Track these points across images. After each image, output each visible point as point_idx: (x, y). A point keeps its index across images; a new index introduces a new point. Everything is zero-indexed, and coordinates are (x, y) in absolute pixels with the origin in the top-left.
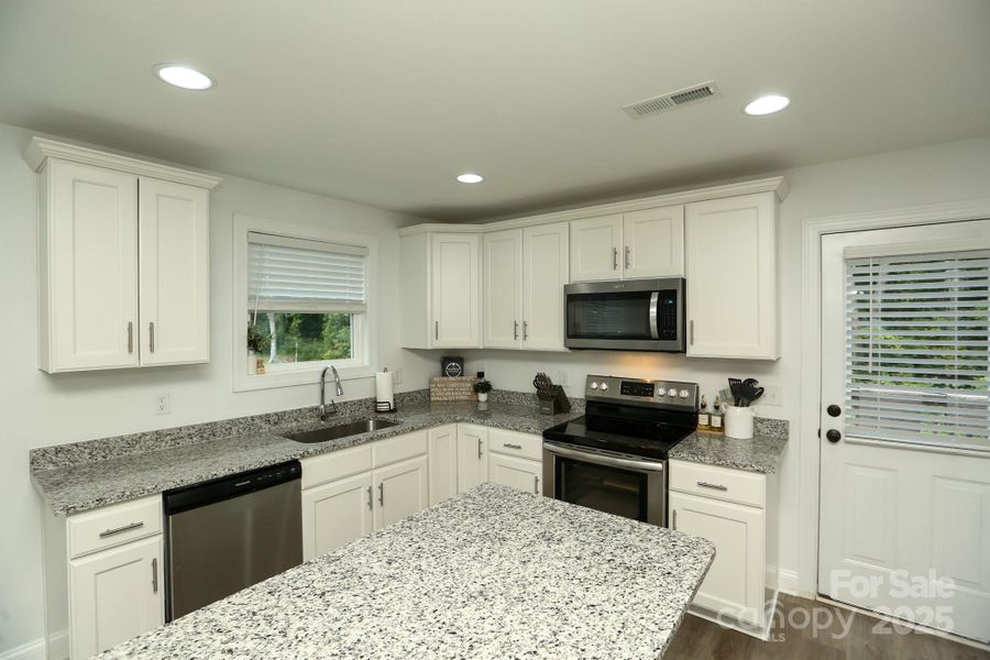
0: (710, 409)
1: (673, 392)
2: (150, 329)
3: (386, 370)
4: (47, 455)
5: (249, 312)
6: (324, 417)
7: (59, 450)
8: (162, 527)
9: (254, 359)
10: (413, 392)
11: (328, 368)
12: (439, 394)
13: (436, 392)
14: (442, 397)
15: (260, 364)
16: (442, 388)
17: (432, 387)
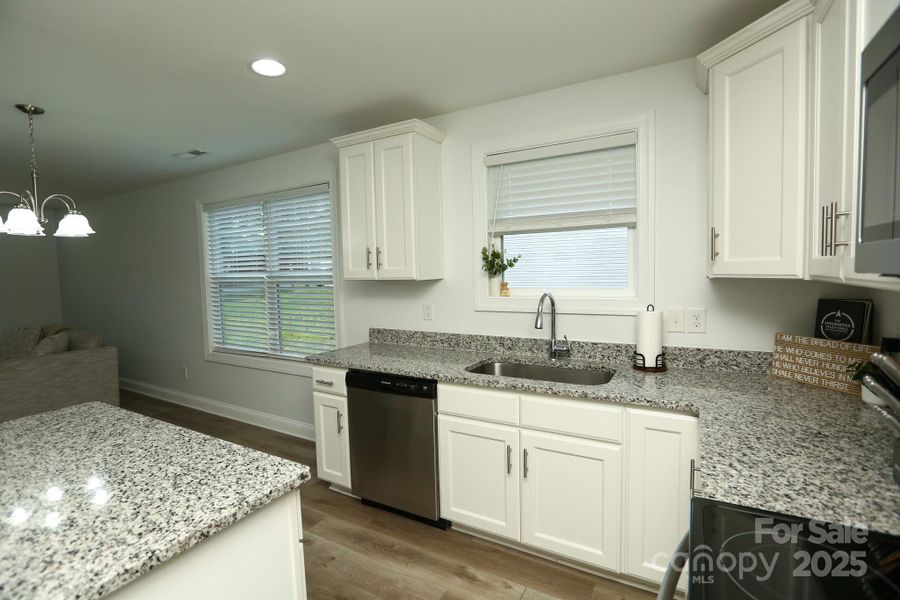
2: (378, 252)
3: (651, 307)
4: (375, 333)
5: (490, 234)
6: (553, 354)
7: (379, 331)
8: (346, 393)
9: (497, 280)
10: (730, 352)
11: (545, 295)
12: (788, 366)
13: (784, 361)
14: (793, 373)
15: (504, 286)
16: (795, 356)
17: (776, 351)
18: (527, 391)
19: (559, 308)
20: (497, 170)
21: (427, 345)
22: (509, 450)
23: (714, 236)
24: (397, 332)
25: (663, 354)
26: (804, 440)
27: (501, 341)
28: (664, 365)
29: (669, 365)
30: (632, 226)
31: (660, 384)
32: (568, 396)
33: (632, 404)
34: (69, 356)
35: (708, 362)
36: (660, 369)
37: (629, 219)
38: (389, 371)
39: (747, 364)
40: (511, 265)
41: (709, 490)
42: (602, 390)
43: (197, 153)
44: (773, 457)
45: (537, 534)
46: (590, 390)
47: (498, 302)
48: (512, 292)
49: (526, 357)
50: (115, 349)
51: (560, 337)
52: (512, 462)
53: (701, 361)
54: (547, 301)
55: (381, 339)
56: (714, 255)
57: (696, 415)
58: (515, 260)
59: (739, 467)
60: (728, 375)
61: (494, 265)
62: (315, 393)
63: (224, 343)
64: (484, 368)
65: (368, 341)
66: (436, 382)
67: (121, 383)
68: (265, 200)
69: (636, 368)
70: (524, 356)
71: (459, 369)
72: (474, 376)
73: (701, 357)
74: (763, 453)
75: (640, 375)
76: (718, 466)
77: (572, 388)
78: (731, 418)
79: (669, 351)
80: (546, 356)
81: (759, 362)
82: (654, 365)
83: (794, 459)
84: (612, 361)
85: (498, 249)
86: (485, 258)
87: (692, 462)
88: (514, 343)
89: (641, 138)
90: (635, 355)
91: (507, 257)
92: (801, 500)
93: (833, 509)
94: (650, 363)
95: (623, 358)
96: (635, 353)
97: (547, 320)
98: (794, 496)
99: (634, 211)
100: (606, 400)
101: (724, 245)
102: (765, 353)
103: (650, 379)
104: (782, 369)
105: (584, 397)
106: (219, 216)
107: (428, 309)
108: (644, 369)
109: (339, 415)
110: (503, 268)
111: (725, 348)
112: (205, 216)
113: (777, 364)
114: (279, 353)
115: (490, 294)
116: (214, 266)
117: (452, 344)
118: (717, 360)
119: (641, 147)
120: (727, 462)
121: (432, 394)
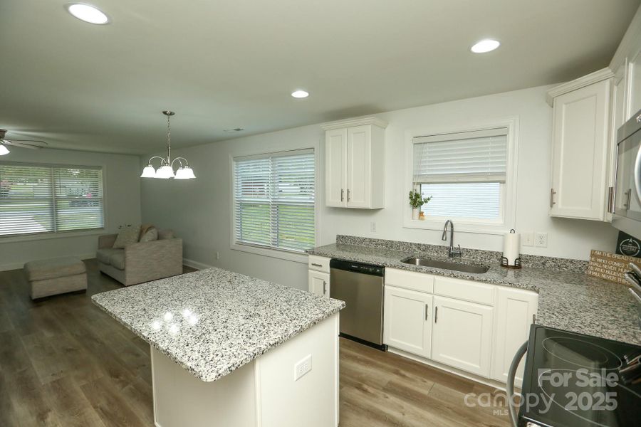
2: (348, 192)
3: (513, 231)
4: (340, 238)
5: (414, 183)
6: (451, 255)
7: (343, 237)
8: (329, 271)
9: (417, 211)
10: (562, 259)
11: (448, 221)
12: (598, 270)
13: (596, 266)
14: (601, 273)
15: (421, 214)
16: (602, 263)
17: (591, 260)
18: (439, 274)
19: (455, 229)
20: (419, 146)
21: (373, 246)
22: (427, 306)
23: (553, 193)
24: (354, 238)
25: (520, 258)
26: (596, 307)
27: (419, 246)
28: (520, 265)
29: (523, 265)
30: (504, 182)
31: (517, 276)
32: (463, 278)
33: (500, 284)
34: (158, 242)
35: (548, 265)
36: (517, 267)
37: (501, 178)
38: (356, 260)
39: (573, 267)
40: (426, 202)
41: (541, 322)
42: (483, 276)
43: (239, 130)
44: (577, 312)
45: (441, 355)
46: (475, 275)
47: (417, 223)
48: (425, 217)
49: (434, 256)
50: (181, 240)
51: (455, 245)
52: (428, 314)
53: (544, 264)
54: (449, 224)
55: (343, 241)
56: (552, 203)
57: (538, 292)
58: (429, 199)
59: (557, 314)
60: (560, 272)
61: (416, 201)
62: (310, 271)
63: (241, 239)
64: (410, 261)
65: (335, 242)
66: (384, 267)
67: (183, 262)
68: (273, 156)
69: (502, 265)
70: (433, 255)
71: (397, 261)
72: (407, 265)
73: (544, 261)
74: (572, 310)
75: (505, 270)
76: (546, 314)
77: (465, 274)
78: (557, 294)
79: (523, 257)
80: (447, 256)
81: (580, 266)
82: (513, 264)
83: (588, 313)
84: (488, 261)
85: (418, 192)
86: (411, 198)
87: (534, 315)
88: (427, 247)
89: (510, 132)
90: (502, 258)
91: (424, 197)
92: (587, 329)
93: (601, 333)
94: (511, 263)
95: (495, 260)
96: (502, 257)
97: (448, 234)
98: (583, 327)
99: (504, 174)
100: (486, 281)
101: (559, 199)
102: (584, 261)
103: (511, 273)
104: (594, 271)
105: (472, 279)
106: (243, 164)
107: (374, 225)
108: (507, 266)
109: (325, 284)
110: (421, 203)
111: (559, 256)
112: (234, 164)
113: (592, 268)
114: (276, 247)
115: (413, 219)
116: (237, 194)
117: (389, 247)
118: (553, 264)
119: (510, 137)
120: (551, 312)
121: (382, 274)
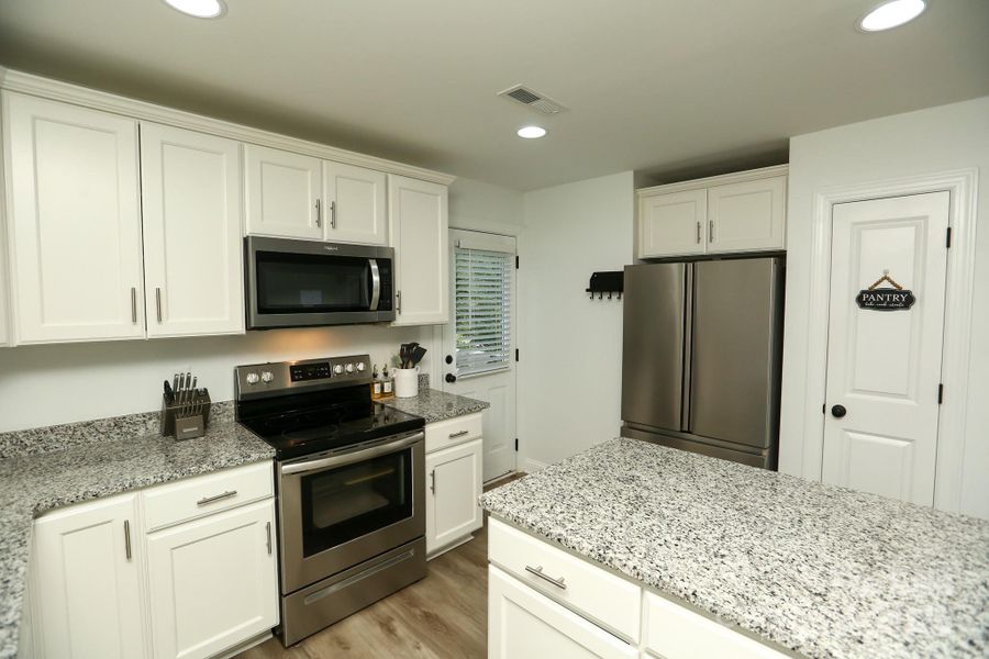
0: (381, 376)
1: (350, 368)
